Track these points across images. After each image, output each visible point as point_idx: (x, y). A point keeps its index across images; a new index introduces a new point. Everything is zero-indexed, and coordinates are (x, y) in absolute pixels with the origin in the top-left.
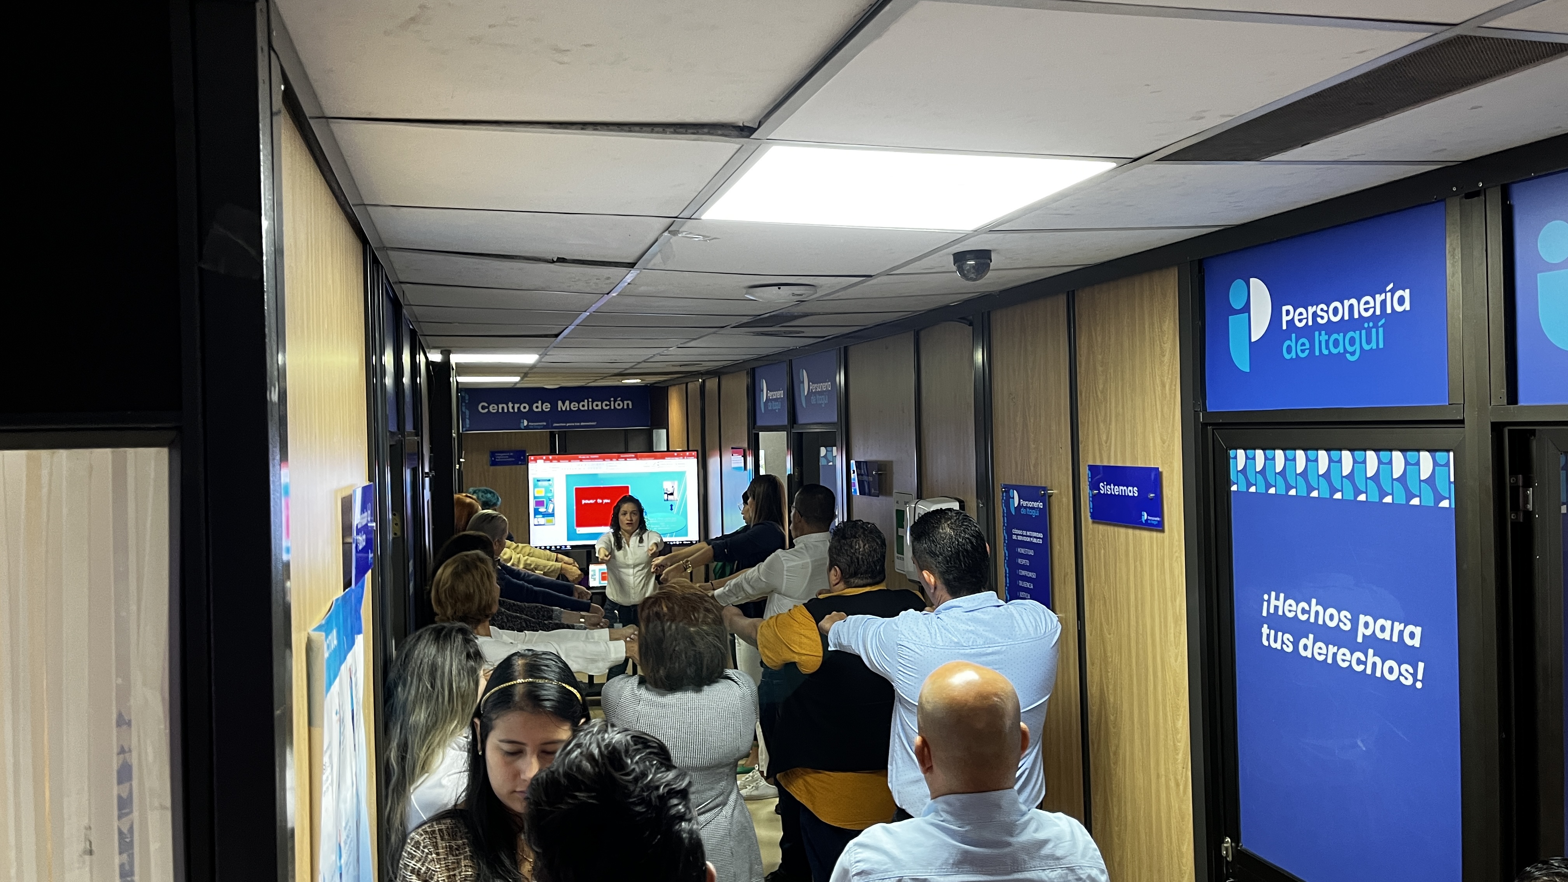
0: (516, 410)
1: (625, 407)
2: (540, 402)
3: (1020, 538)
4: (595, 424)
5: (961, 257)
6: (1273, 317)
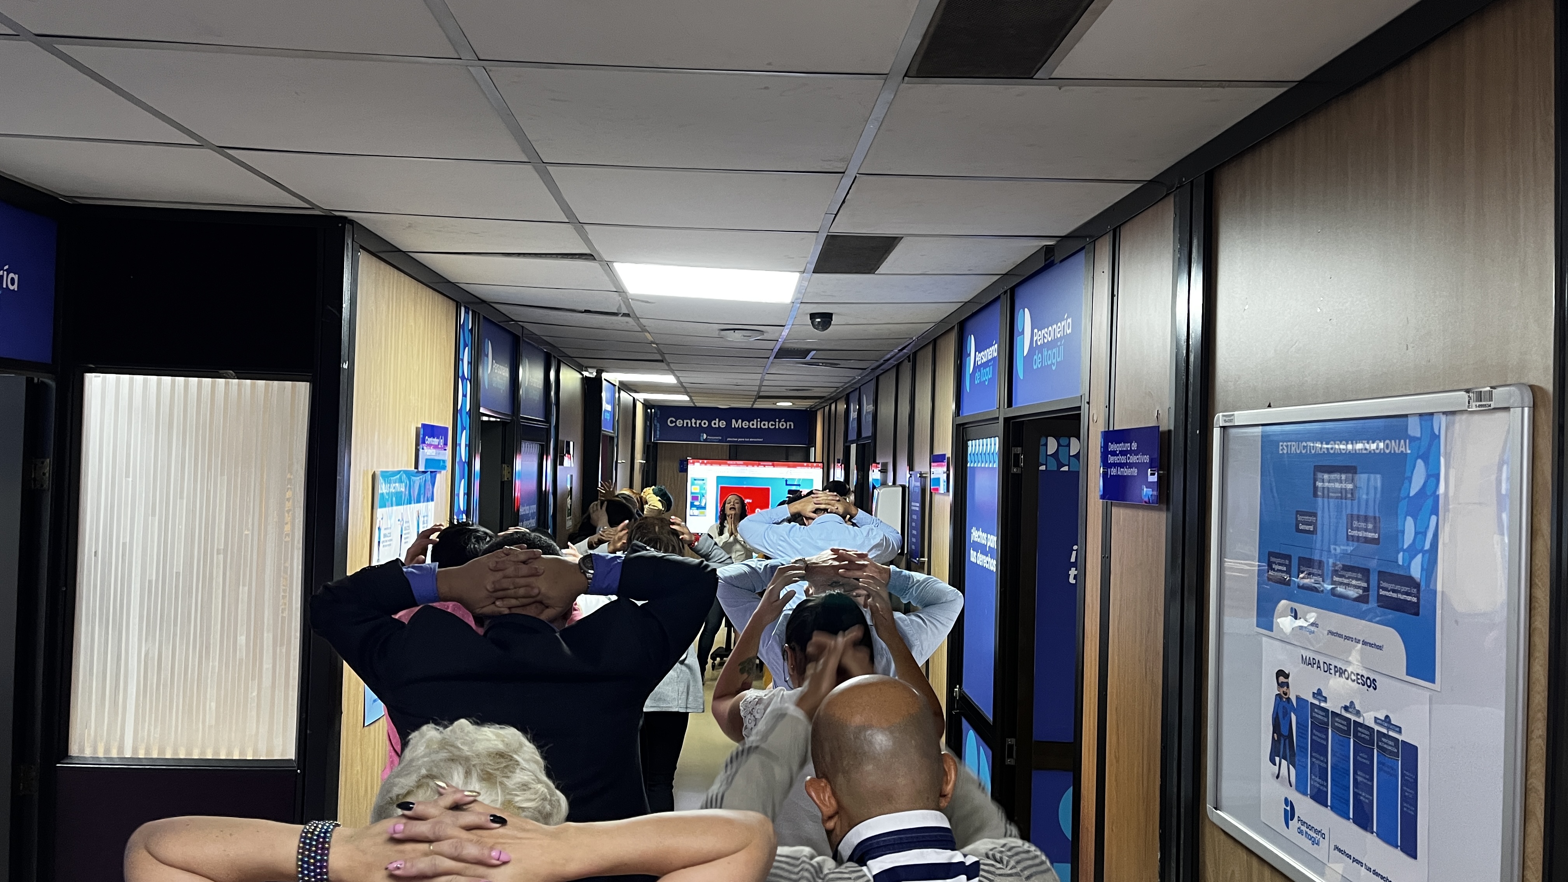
0: (698, 426)
1: (788, 427)
2: (717, 420)
3: (914, 508)
4: (761, 440)
5: (813, 316)
6: (975, 357)
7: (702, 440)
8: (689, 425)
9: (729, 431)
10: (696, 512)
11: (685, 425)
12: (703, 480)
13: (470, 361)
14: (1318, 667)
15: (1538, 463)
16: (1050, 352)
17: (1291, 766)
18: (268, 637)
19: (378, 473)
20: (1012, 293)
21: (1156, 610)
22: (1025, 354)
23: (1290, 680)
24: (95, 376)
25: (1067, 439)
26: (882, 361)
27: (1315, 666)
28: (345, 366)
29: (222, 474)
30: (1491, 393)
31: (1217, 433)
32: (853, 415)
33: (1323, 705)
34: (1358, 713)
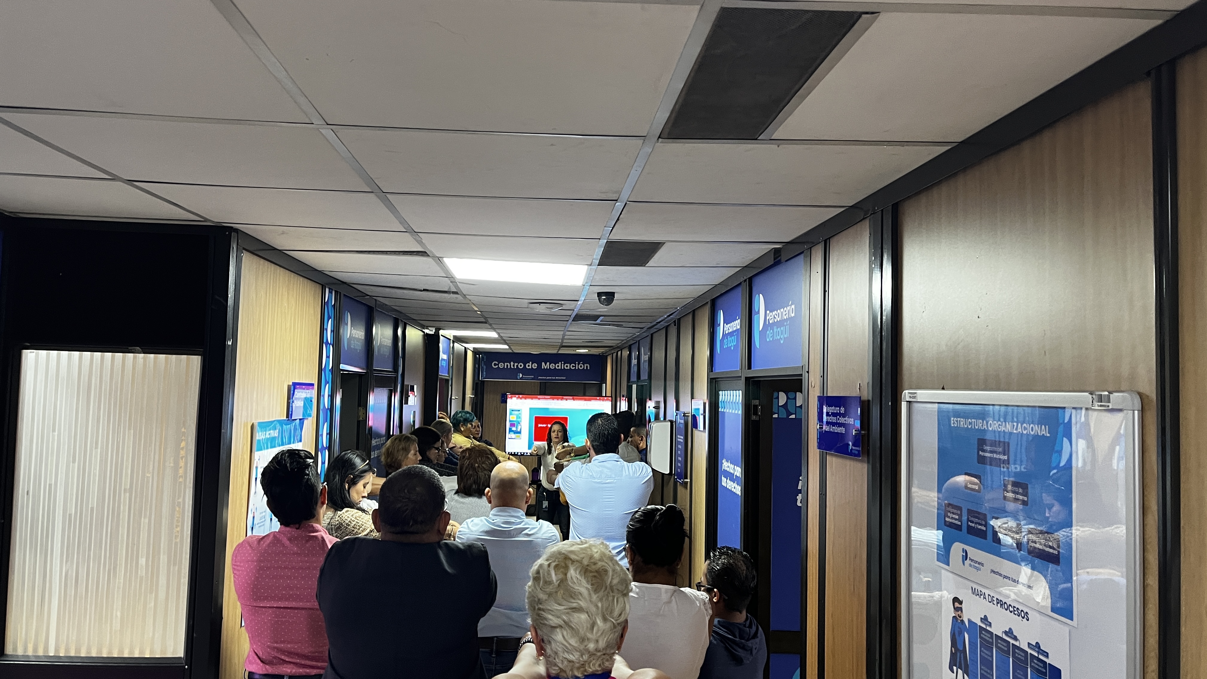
0: (515, 367)
1: (585, 368)
2: (531, 362)
3: (679, 440)
4: (564, 378)
5: (600, 294)
6: (723, 328)
7: (519, 378)
8: (509, 367)
9: (540, 371)
10: (513, 435)
11: (506, 367)
12: (519, 411)
13: (333, 329)
14: (984, 598)
15: (1147, 455)
16: (779, 329)
17: (965, 675)
18: (163, 558)
19: (256, 424)
20: (750, 281)
21: (861, 540)
22: (761, 329)
23: (963, 606)
24: (31, 352)
25: (794, 393)
26: (655, 323)
27: (982, 597)
28: (230, 343)
29: (129, 429)
30: (1109, 397)
31: (904, 406)
32: (634, 362)
33: (988, 628)
34: (1015, 638)
